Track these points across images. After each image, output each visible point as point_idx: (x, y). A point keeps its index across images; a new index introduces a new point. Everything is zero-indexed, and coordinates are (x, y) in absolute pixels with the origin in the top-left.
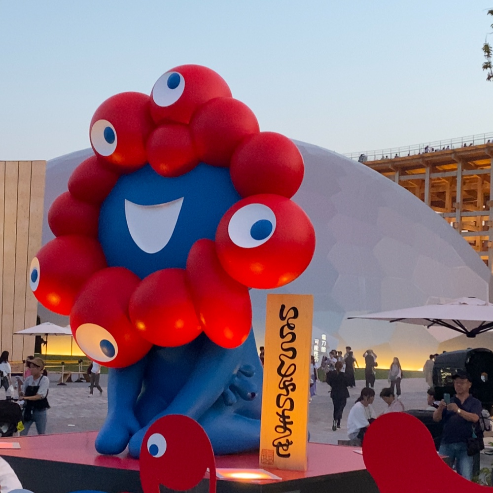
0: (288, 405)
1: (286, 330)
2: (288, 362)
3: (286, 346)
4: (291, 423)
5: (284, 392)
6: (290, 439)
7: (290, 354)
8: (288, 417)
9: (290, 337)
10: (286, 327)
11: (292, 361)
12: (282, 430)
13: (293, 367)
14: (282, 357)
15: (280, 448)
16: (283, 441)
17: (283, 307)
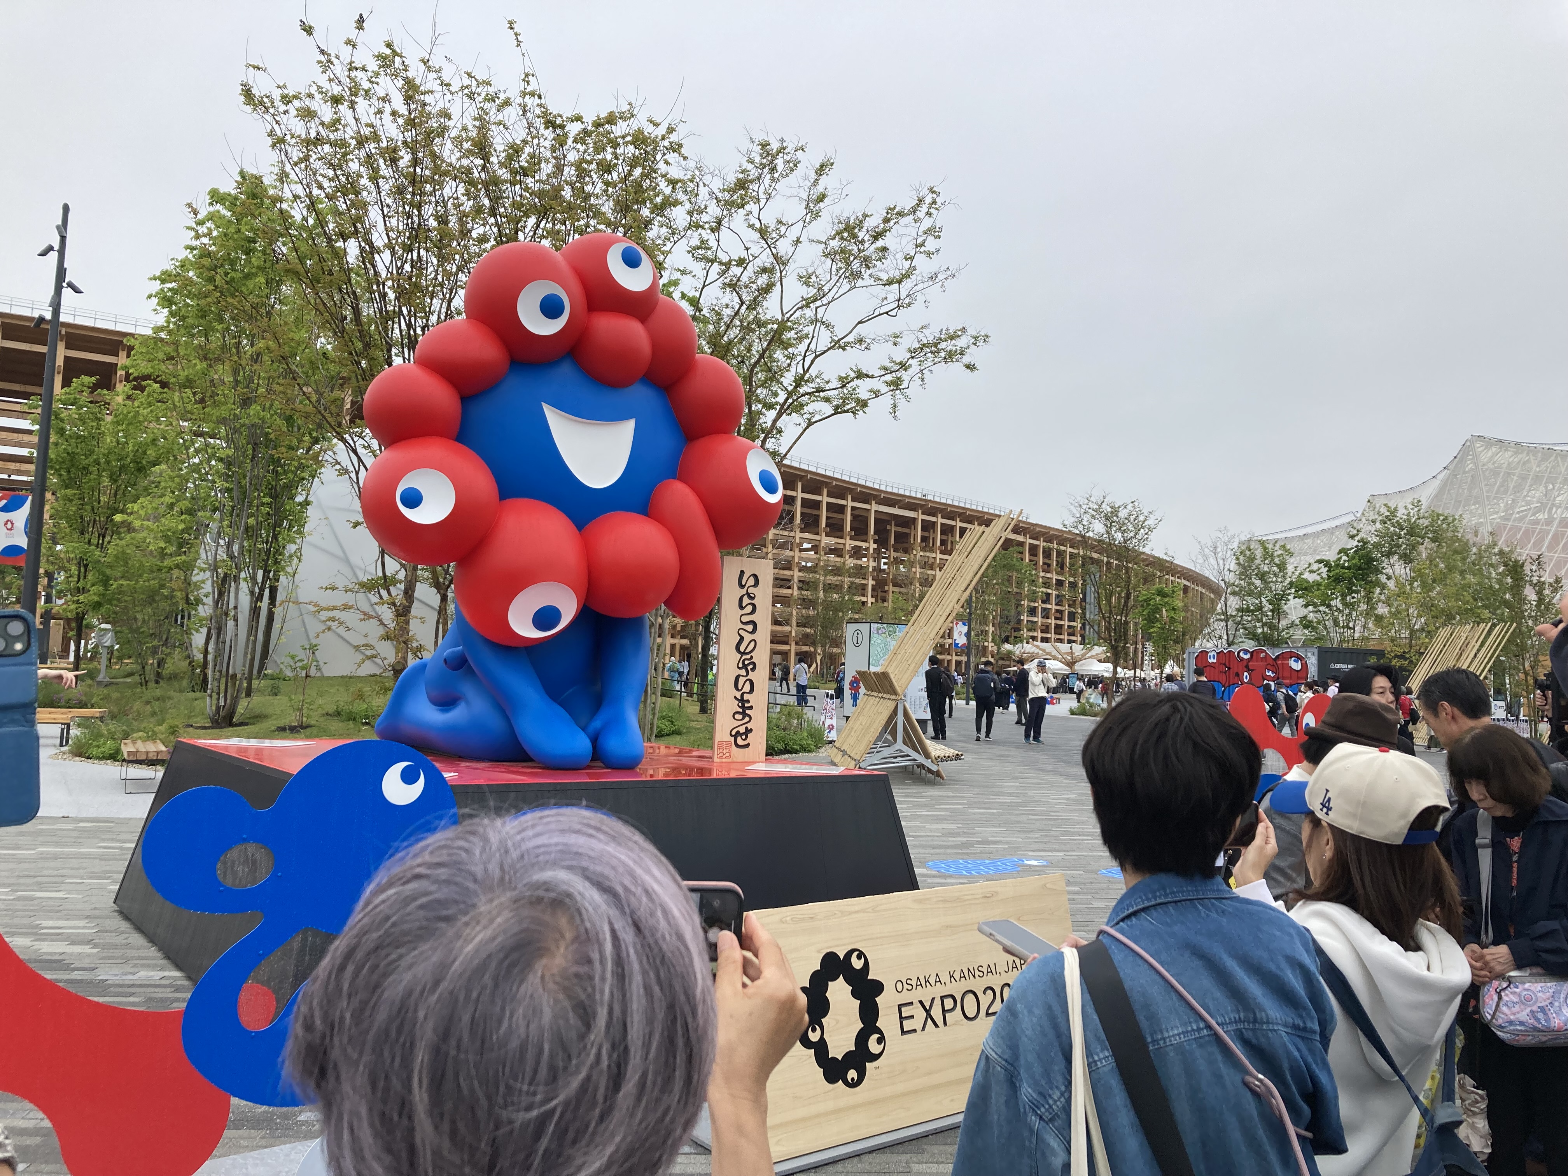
0: (747, 688)
1: (746, 601)
2: (748, 637)
3: (745, 619)
4: (751, 708)
5: (743, 672)
6: (749, 726)
7: (750, 628)
8: (748, 701)
9: (749, 609)
10: (746, 597)
11: (752, 637)
12: (740, 717)
13: (753, 644)
14: (741, 632)
15: (739, 738)
16: (742, 730)
17: (742, 572)
